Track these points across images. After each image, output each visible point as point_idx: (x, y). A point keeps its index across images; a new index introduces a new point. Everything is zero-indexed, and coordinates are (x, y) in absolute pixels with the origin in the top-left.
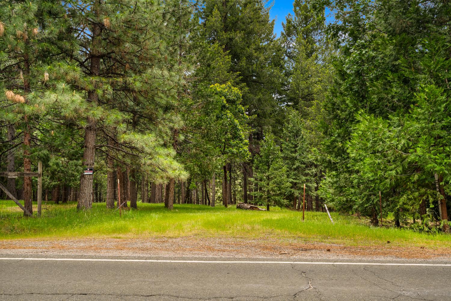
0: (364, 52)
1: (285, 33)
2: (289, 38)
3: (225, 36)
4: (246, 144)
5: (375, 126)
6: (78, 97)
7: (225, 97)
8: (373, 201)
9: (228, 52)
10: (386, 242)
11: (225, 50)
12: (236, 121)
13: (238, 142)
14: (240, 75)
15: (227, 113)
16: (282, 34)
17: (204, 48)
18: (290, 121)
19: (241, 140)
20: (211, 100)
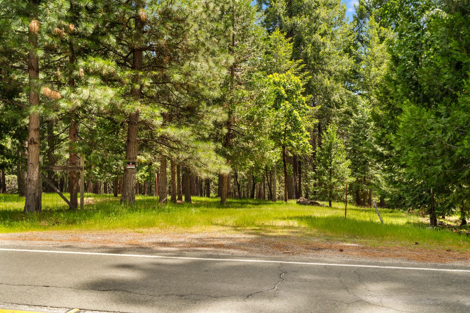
0: (416, 35)
1: (357, 16)
2: (361, 21)
3: (288, 21)
4: (307, 136)
5: (417, 117)
6: (111, 92)
7: (284, 87)
8: (426, 199)
9: (290, 39)
10: (414, 243)
11: (287, 37)
12: (296, 112)
13: (298, 134)
14: (302, 63)
15: (286, 104)
16: (354, 17)
17: (257, 36)
18: (359, 111)
19: (301, 132)
20: (264, 91)
